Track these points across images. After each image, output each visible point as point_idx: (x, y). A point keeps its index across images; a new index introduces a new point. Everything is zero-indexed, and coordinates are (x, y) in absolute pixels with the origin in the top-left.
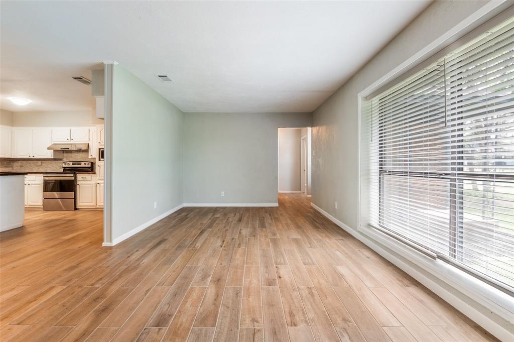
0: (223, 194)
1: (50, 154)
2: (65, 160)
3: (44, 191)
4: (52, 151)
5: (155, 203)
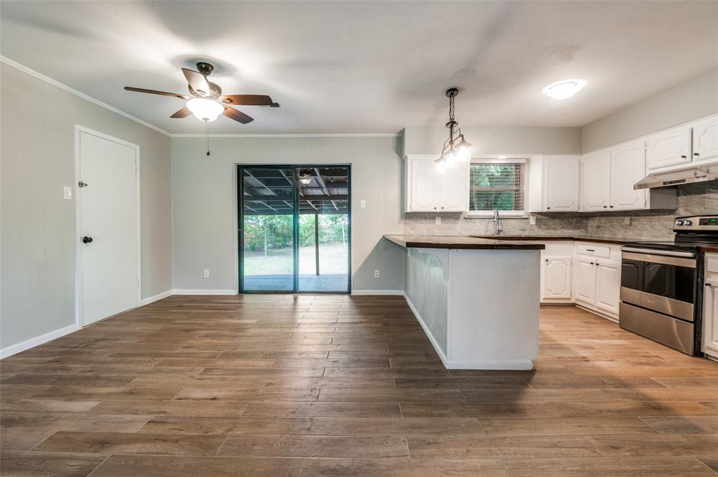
1: (641, 200)
2: (682, 212)
3: (623, 285)
4: (648, 190)
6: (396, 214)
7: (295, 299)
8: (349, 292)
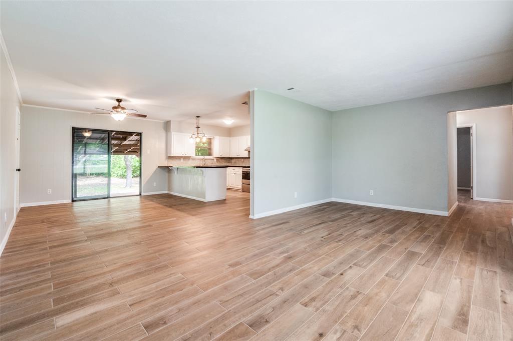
0: (372, 193)
1: (246, 154)
3: (243, 179)
4: (248, 152)
5: (296, 194)
6: (164, 157)
7: (109, 200)
8: (140, 195)
